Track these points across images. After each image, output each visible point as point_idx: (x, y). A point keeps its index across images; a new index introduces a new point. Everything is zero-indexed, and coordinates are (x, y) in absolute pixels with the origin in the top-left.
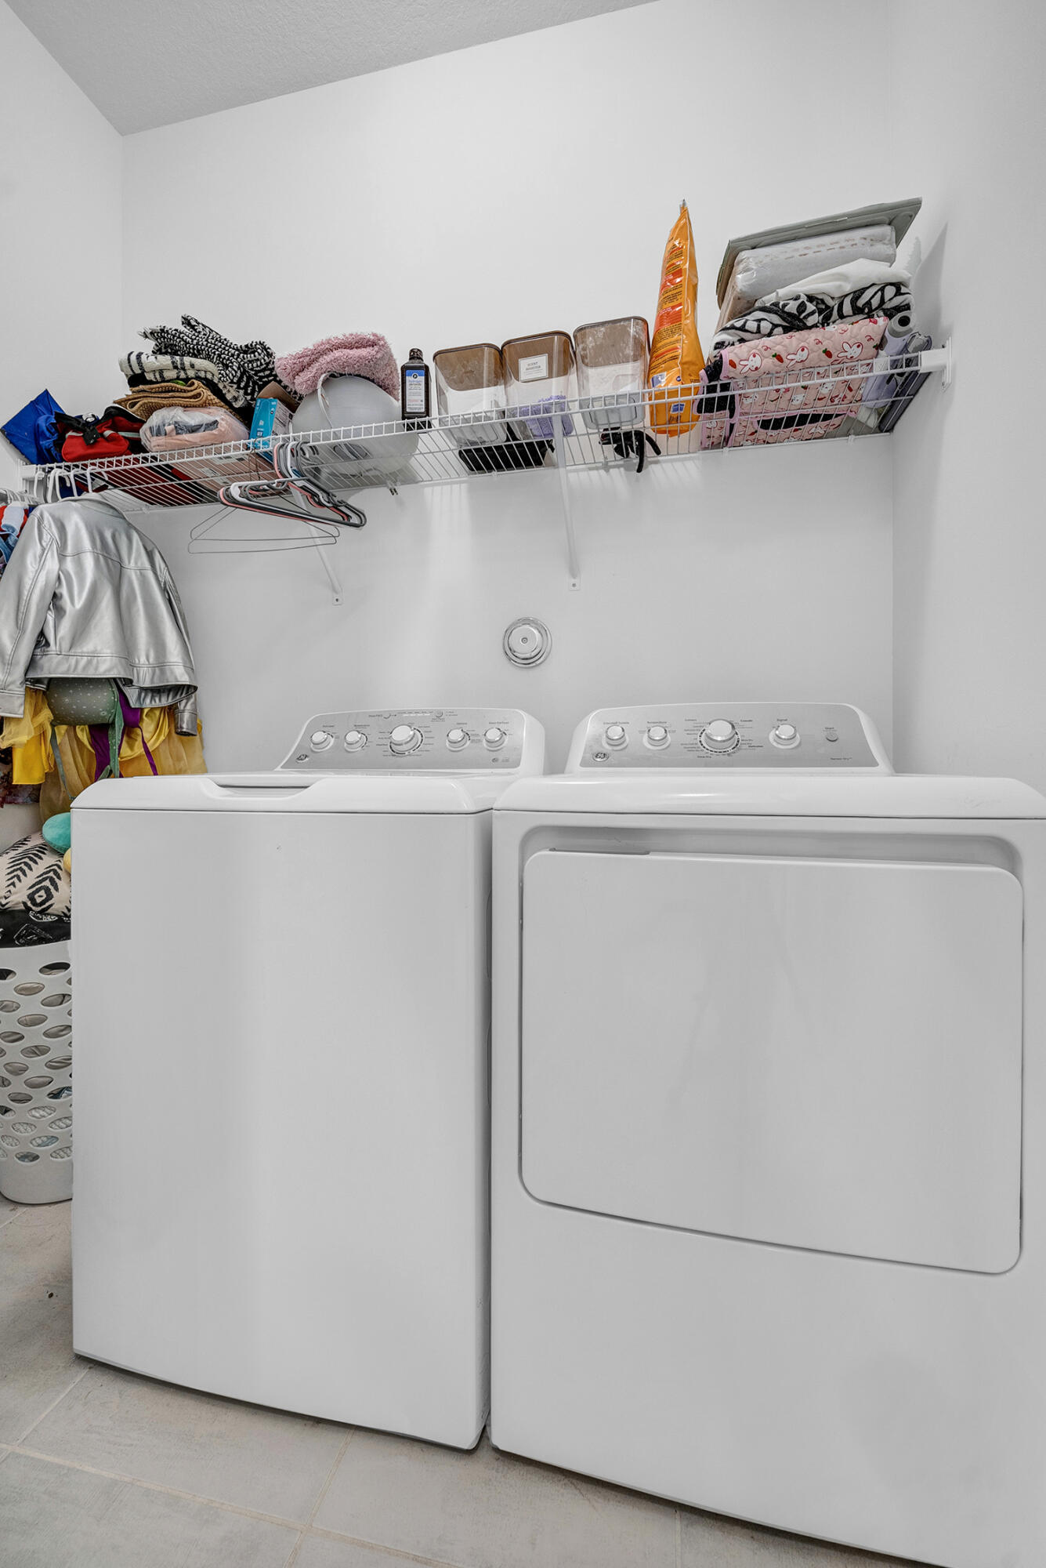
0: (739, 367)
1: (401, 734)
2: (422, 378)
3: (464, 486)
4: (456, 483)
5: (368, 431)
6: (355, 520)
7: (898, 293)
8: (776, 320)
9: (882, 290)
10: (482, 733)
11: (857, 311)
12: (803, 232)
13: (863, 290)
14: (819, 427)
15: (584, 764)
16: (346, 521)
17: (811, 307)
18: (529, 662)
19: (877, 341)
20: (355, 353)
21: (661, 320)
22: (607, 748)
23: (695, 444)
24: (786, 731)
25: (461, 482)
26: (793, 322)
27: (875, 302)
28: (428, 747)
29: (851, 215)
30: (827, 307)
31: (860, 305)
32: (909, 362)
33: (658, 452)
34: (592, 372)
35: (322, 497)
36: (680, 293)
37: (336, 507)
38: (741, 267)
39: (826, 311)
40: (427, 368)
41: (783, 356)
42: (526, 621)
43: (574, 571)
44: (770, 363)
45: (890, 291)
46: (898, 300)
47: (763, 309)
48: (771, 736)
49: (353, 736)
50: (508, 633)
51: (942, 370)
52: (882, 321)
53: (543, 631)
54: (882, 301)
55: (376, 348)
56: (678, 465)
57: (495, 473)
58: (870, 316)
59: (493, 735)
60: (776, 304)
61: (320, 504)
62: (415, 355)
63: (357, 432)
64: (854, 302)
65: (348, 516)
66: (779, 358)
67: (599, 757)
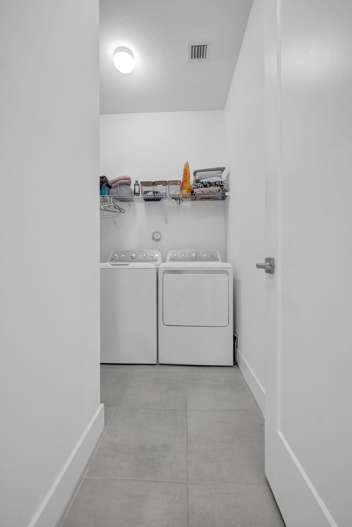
0: (196, 193)
1: (134, 255)
2: (139, 187)
3: (144, 204)
4: (142, 203)
5: (128, 196)
6: (123, 211)
7: (222, 183)
8: (203, 185)
9: (219, 182)
10: (149, 255)
11: (215, 185)
12: (207, 170)
13: (217, 182)
14: (212, 199)
15: (169, 261)
16: (121, 212)
17: (208, 184)
18: (157, 240)
19: (219, 190)
20: (124, 180)
21: (183, 181)
22: (174, 258)
23: (189, 200)
24: (205, 255)
25: (143, 203)
26: (205, 186)
27: (218, 184)
28: (139, 258)
29: (215, 169)
30: (211, 183)
31: (216, 184)
32: (224, 194)
33: (183, 201)
34: (170, 186)
35: (117, 207)
36: (187, 177)
37: (119, 209)
38: (197, 175)
39: (210, 184)
40: (139, 185)
41: (204, 192)
42: (157, 232)
43: (166, 222)
44: (201, 192)
45: (220, 183)
46: (222, 184)
47: (200, 183)
48: (203, 256)
49: (123, 255)
50: (153, 234)
51: (229, 196)
52: (219, 187)
53: (160, 234)
54: (219, 184)
55: (129, 180)
56: (187, 203)
57: (150, 202)
58: (218, 186)
59: (152, 255)
60: (202, 182)
61: (116, 208)
62: (137, 182)
63: (125, 196)
64: (215, 184)
65: (121, 211)
66: (203, 192)
67: (172, 260)
